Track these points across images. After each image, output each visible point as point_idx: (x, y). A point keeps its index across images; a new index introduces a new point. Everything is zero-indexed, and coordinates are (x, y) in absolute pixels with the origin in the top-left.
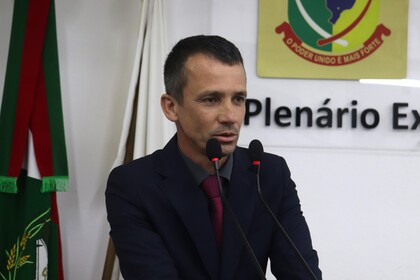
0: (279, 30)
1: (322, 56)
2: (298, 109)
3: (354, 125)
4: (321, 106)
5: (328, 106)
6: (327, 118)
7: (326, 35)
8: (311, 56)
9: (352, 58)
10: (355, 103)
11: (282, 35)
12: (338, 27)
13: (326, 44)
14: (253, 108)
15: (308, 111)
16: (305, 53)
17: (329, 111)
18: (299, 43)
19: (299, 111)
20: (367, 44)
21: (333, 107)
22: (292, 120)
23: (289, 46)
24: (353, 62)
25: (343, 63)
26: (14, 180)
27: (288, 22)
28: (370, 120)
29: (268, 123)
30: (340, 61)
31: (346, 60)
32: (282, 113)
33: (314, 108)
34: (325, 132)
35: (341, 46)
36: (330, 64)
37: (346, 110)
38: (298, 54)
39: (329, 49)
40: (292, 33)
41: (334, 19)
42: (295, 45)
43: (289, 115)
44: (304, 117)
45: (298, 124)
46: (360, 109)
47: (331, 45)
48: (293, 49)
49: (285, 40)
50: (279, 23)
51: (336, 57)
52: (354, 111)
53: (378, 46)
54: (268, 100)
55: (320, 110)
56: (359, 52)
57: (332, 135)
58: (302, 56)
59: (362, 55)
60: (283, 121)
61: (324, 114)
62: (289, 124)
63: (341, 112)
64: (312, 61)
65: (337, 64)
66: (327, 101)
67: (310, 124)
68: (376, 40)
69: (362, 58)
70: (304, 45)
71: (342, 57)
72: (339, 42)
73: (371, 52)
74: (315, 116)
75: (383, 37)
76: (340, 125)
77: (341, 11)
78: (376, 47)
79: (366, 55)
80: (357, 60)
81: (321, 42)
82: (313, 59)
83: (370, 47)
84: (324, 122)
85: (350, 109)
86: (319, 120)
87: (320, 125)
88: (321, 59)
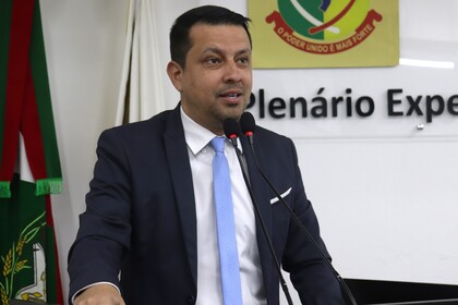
0: (269, 20)
1: (315, 44)
2: (292, 99)
3: (349, 114)
4: (316, 96)
5: (322, 95)
6: (321, 108)
7: (318, 23)
8: (302, 45)
9: (344, 46)
10: (349, 91)
11: (273, 24)
12: (329, 14)
13: (318, 32)
15: (302, 101)
16: (297, 42)
17: (323, 100)
18: (290, 32)
19: (293, 102)
20: (358, 30)
21: (328, 96)
22: (287, 111)
23: (281, 36)
24: (345, 49)
25: (336, 51)
26: (7, 185)
27: (277, 10)
28: (365, 107)
29: (262, 116)
30: (332, 49)
31: (339, 47)
32: (277, 104)
33: (308, 99)
34: (320, 122)
35: (333, 33)
36: (323, 53)
37: (341, 99)
38: (289, 43)
39: (321, 37)
40: (283, 22)
41: (325, 7)
42: (286, 34)
43: (283, 106)
44: (298, 108)
45: (293, 115)
46: (355, 97)
47: (323, 33)
48: (285, 39)
49: (276, 30)
50: (269, 12)
51: (328, 45)
52: (349, 99)
53: (370, 32)
54: (262, 92)
55: (314, 100)
56: (351, 39)
57: (328, 125)
58: (294, 45)
59: (354, 42)
60: (278, 113)
61: (319, 104)
62: (283, 116)
63: (336, 101)
64: (305, 50)
65: (329, 52)
66: (321, 90)
67: (305, 115)
68: (368, 26)
69: (354, 45)
70: (295, 33)
71: (334, 45)
72: (330, 29)
73: (363, 39)
74: (310, 106)
75: (375, 23)
76: (335, 114)
78: (368, 34)
79: (358, 42)
80: (350, 47)
81: (313, 31)
82: (305, 48)
83: (362, 34)
84: (319, 112)
85: (345, 98)
86: (314, 110)
87: (315, 115)
88: (314, 48)
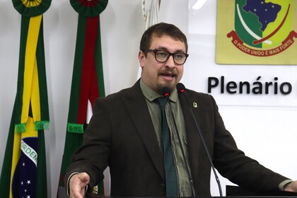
0: (229, 36)
1: (256, 51)
2: (241, 83)
3: (276, 92)
4: (256, 81)
5: (259, 81)
6: (259, 88)
7: (258, 38)
8: (249, 51)
9: (274, 52)
10: (276, 79)
11: (231, 38)
12: (266, 33)
13: (258, 43)
14: (213, 83)
15: (247, 84)
16: (245, 49)
17: (260, 84)
18: (242, 43)
19: (241, 84)
20: (283, 43)
21: (263, 81)
22: (237, 90)
23: (236, 45)
24: (275, 54)
25: (269, 55)
26: (82, 126)
27: (234, 30)
28: (286, 89)
29: (222, 92)
30: (267, 54)
31: (271, 53)
32: (231, 85)
33: (251, 83)
34: (258, 96)
35: (268, 44)
36: (261, 56)
37: (271, 83)
38: (241, 49)
39: (260, 46)
40: (237, 37)
41: (263, 29)
42: (239, 44)
43: (235, 86)
44: (245, 88)
45: (241, 92)
46: (280, 83)
47: (261, 44)
48: (238, 47)
49: (233, 41)
51: (265, 51)
52: (276, 84)
53: (291, 44)
54: (223, 78)
55: (254, 83)
56: (279, 48)
57: (262, 98)
58: (243, 51)
59: (280, 50)
60: (232, 90)
61: (257, 86)
62: (235, 92)
63: (268, 85)
64: (250, 54)
65: (265, 55)
66: (259, 78)
67: (248, 92)
68: (290, 41)
69: (281, 51)
70: (244, 44)
71: (268, 51)
72: (266, 42)
73: (287, 48)
74: (252, 87)
75: (294, 38)
76: (267, 92)
77: (268, 23)
78: (289, 45)
79: (283, 50)
80: (278, 53)
81: (255, 43)
82: (250, 53)
83: (286, 45)
84: (257, 91)
85: (273, 83)
86: (254, 89)
87: (254, 92)
88: (255, 53)
